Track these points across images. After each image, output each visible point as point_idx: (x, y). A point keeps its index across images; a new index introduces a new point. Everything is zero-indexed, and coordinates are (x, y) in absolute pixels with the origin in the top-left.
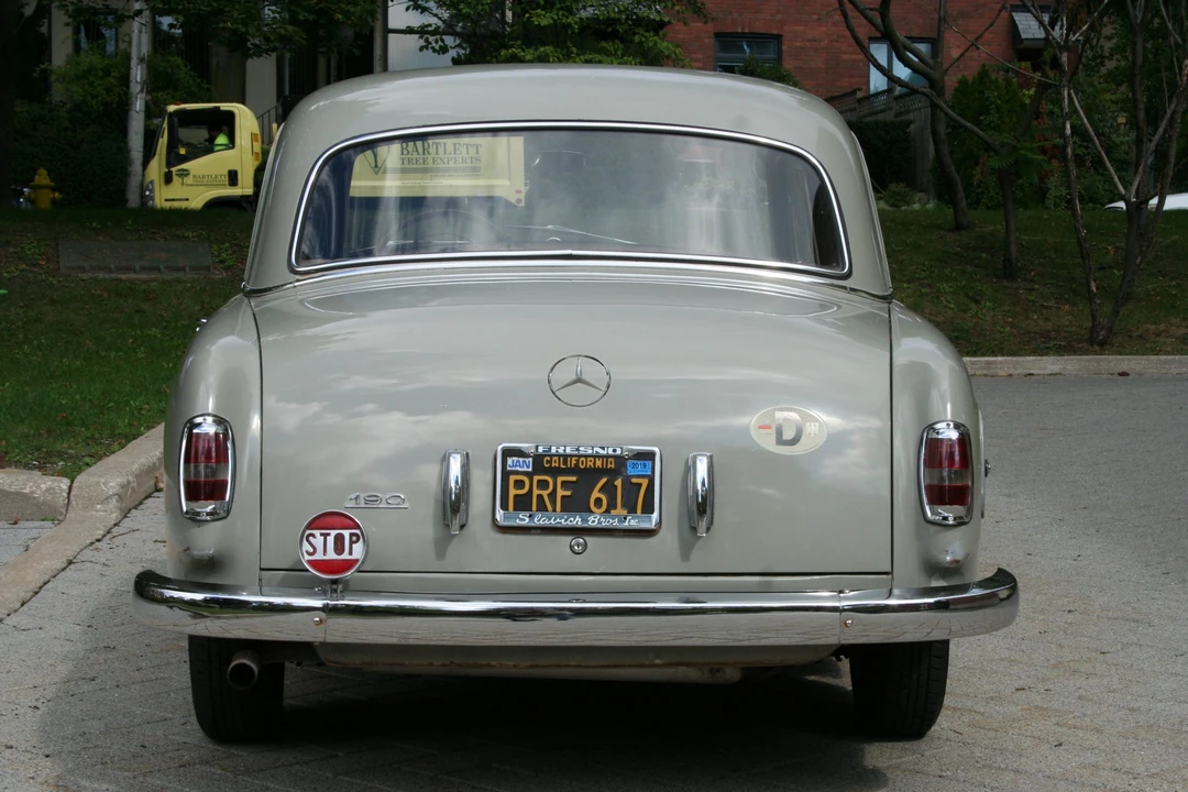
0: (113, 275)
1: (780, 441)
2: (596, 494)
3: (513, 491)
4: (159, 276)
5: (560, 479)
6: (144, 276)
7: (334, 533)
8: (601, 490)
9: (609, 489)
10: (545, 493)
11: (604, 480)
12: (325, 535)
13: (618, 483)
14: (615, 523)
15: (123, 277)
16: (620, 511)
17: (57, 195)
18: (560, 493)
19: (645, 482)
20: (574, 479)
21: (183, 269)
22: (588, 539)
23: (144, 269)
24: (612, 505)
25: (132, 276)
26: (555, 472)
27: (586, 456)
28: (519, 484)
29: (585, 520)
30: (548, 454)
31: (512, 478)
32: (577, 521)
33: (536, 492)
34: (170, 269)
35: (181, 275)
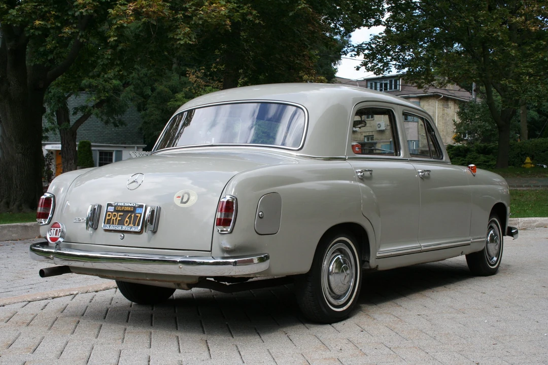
0: (515, 188)
1: (182, 202)
2: (127, 219)
3: (107, 218)
4: (530, 189)
5: (119, 214)
6: (525, 189)
7: (56, 229)
8: (128, 218)
9: (130, 217)
10: (115, 218)
11: (130, 214)
12: (54, 229)
13: (133, 215)
14: (129, 230)
15: (518, 189)
16: (131, 225)
17: (532, 165)
18: (118, 218)
19: (139, 215)
20: (122, 214)
21: (539, 186)
22: (125, 234)
23: (526, 186)
24: (130, 223)
25: (522, 188)
26: (118, 211)
27: (127, 206)
28: (109, 215)
29: (122, 228)
30: (117, 206)
31: (108, 213)
32: (119, 228)
33: (113, 218)
34: (534, 186)
35: (538, 188)
